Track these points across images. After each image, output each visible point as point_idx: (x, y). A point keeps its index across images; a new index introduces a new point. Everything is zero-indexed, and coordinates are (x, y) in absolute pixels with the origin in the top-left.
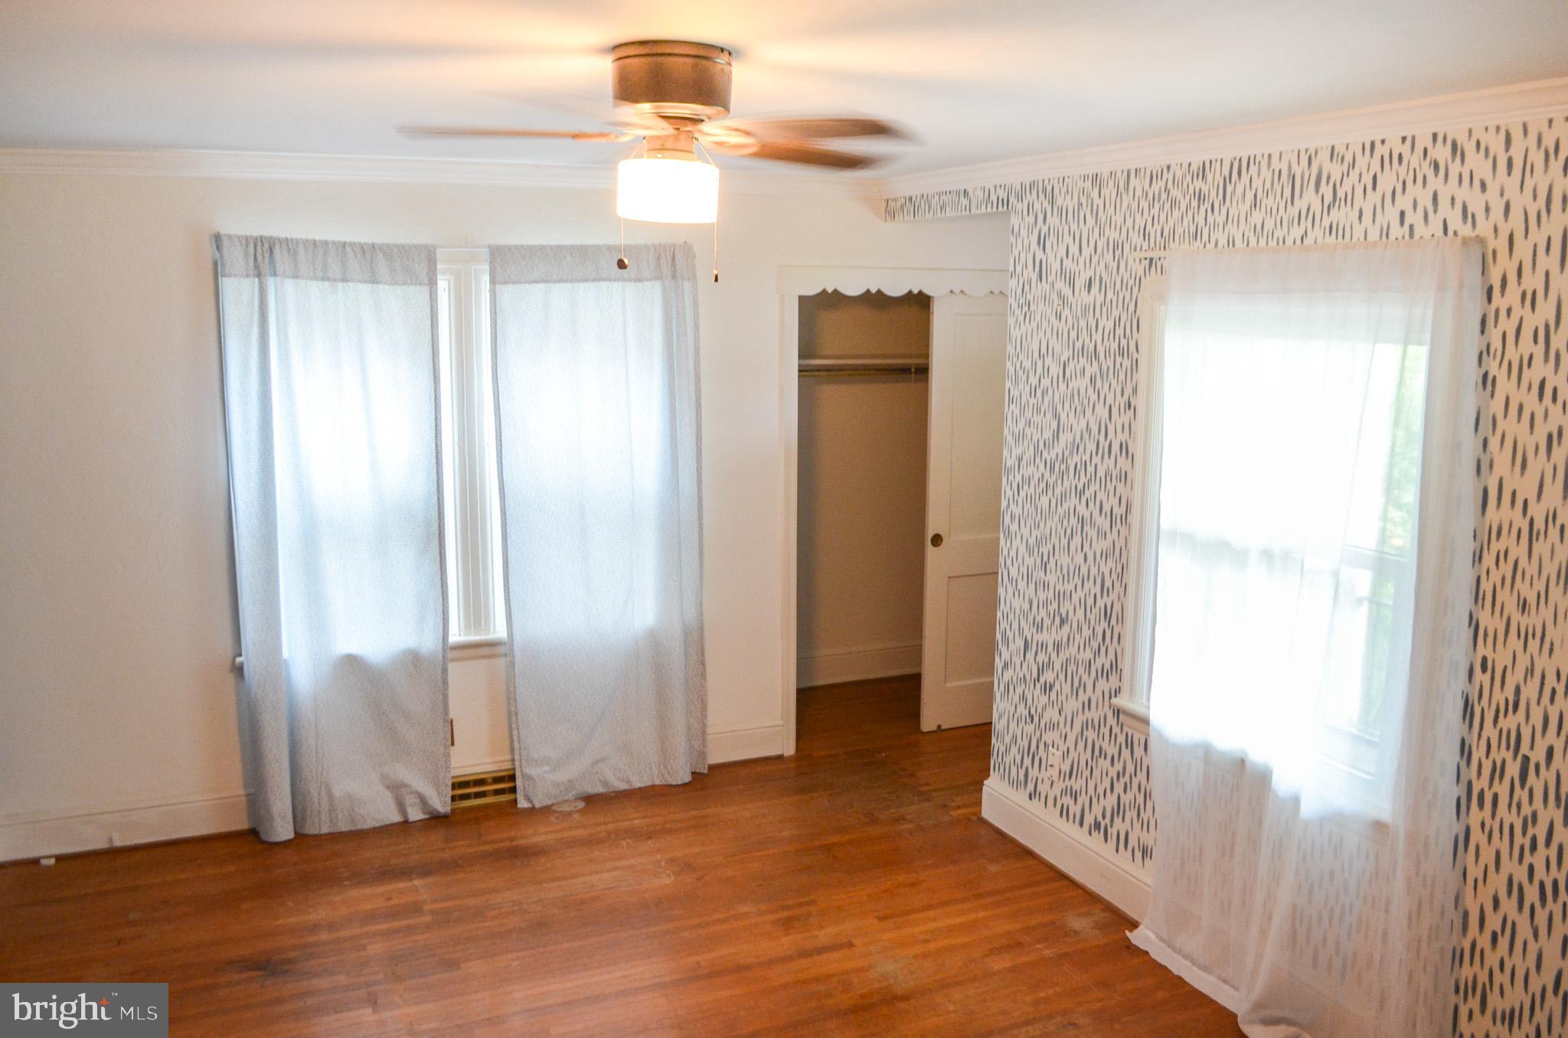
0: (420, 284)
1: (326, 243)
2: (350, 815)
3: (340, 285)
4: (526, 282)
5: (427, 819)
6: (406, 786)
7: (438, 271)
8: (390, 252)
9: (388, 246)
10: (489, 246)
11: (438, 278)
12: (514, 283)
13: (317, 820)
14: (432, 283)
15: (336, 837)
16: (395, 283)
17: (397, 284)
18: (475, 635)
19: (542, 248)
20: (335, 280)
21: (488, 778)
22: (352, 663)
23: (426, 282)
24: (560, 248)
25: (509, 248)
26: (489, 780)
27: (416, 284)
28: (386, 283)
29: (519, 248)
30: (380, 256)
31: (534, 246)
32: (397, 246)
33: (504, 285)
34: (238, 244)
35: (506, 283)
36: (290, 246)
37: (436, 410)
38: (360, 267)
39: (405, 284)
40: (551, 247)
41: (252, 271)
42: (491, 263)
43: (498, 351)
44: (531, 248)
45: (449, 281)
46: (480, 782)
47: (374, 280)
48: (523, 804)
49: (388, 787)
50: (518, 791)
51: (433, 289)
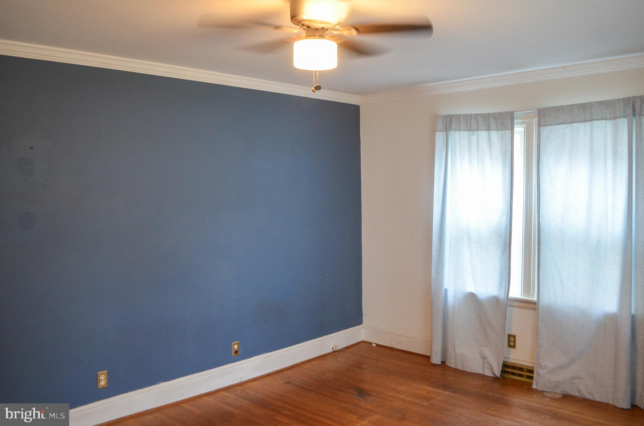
0: (507, 129)
1: (471, 115)
2: (462, 363)
3: (476, 132)
4: (555, 125)
5: (492, 377)
6: (487, 359)
7: (515, 123)
8: (495, 116)
9: (495, 114)
10: (538, 109)
11: (515, 127)
12: (549, 125)
13: (450, 360)
14: (512, 129)
15: (456, 370)
16: (498, 130)
17: (499, 130)
18: (527, 297)
19: (562, 107)
20: (474, 130)
21: (525, 368)
22: (472, 296)
23: (510, 128)
24: (572, 106)
25: (547, 109)
26: (525, 370)
27: (505, 130)
28: (494, 130)
29: (550, 108)
30: (492, 118)
31: (559, 106)
32: (498, 113)
33: (545, 127)
34: (440, 119)
35: (545, 126)
36: (458, 117)
37: (511, 187)
38: (485, 124)
39: (502, 130)
40: (567, 106)
41: (444, 129)
42: (539, 117)
43: (540, 159)
44: (557, 107)
45: (524, 128)
46: (521, 369)
47: (489, 129)
48: (534, 386)
49: (481, 357)
50: (534, 379)
51: (513, 131)
